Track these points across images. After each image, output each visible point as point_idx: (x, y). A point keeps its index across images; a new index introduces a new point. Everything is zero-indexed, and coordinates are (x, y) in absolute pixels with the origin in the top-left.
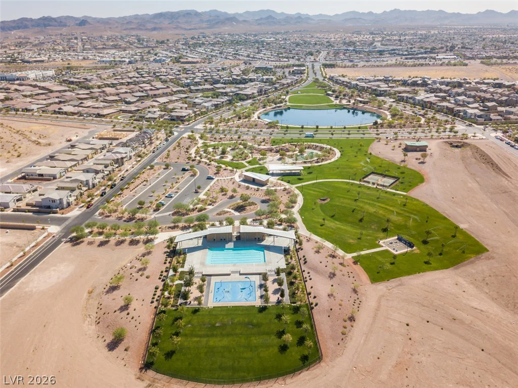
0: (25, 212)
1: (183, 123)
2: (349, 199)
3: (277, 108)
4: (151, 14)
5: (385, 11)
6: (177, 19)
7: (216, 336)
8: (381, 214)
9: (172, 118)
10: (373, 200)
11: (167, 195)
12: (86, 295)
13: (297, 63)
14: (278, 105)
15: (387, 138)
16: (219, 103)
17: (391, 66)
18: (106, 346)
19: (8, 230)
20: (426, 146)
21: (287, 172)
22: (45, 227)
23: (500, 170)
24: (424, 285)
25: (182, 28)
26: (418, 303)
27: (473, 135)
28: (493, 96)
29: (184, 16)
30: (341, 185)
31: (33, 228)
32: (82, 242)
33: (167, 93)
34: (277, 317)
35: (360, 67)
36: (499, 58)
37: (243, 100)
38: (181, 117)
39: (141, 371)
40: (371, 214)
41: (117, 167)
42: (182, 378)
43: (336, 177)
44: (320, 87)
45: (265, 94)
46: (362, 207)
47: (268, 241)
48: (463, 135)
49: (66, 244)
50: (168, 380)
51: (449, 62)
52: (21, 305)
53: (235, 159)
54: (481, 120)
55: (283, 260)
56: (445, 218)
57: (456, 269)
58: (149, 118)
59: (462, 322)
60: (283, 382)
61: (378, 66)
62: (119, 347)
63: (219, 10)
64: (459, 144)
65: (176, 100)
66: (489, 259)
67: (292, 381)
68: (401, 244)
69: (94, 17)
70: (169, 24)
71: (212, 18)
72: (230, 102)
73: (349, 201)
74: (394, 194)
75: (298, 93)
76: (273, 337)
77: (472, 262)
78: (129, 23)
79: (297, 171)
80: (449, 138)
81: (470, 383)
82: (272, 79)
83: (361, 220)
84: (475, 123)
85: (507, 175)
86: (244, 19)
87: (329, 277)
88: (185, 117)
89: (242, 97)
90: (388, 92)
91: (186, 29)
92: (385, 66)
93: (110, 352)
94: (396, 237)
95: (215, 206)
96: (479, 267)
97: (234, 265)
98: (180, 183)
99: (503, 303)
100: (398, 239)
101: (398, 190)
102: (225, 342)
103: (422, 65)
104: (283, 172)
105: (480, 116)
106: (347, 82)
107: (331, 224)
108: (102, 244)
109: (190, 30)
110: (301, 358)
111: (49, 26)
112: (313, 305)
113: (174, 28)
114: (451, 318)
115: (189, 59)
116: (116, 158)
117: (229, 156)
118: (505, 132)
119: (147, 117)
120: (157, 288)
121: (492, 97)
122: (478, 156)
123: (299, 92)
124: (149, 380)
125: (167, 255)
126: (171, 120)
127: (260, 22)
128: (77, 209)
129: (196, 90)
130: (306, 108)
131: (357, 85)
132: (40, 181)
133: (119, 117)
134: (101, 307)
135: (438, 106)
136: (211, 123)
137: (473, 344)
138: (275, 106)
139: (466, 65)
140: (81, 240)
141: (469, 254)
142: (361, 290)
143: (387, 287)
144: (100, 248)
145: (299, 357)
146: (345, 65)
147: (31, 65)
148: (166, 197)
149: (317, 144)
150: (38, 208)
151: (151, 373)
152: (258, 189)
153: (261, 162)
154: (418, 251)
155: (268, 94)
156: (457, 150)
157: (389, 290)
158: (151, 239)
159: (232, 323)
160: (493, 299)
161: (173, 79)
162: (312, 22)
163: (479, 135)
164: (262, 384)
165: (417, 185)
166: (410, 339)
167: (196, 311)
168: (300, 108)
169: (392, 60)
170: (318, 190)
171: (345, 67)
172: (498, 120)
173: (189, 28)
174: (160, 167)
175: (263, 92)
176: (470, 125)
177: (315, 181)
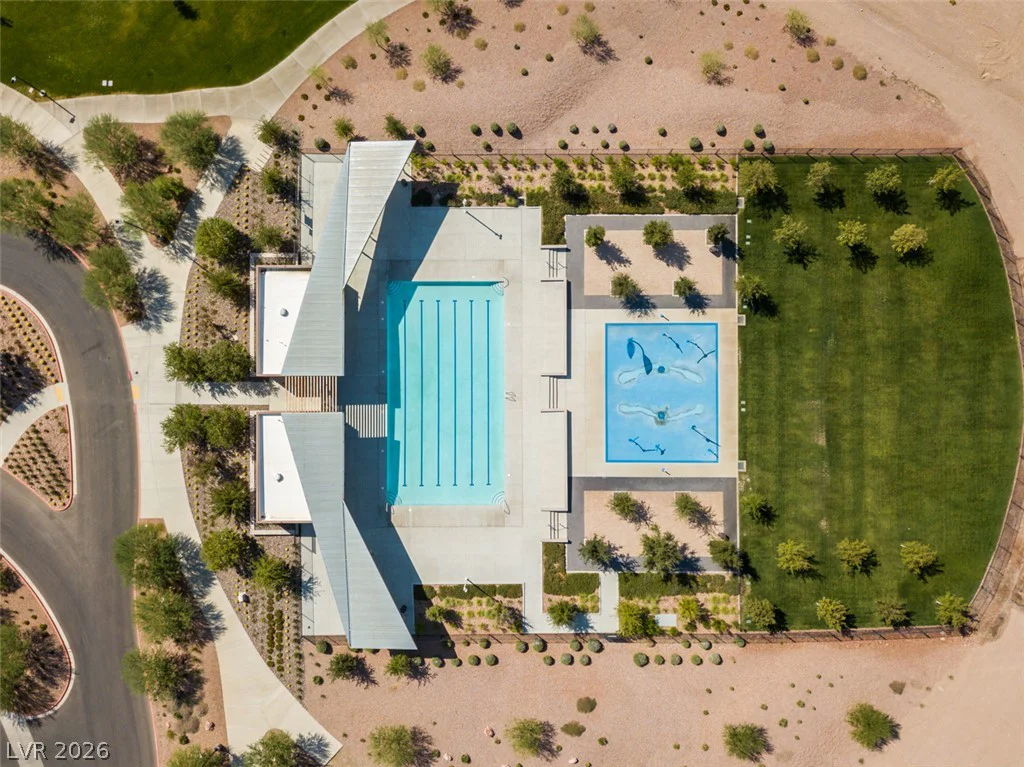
34: (800, 261)
102: (880, 417)
110: (948, 208)
112: (759, 143)
145: (946, 213)
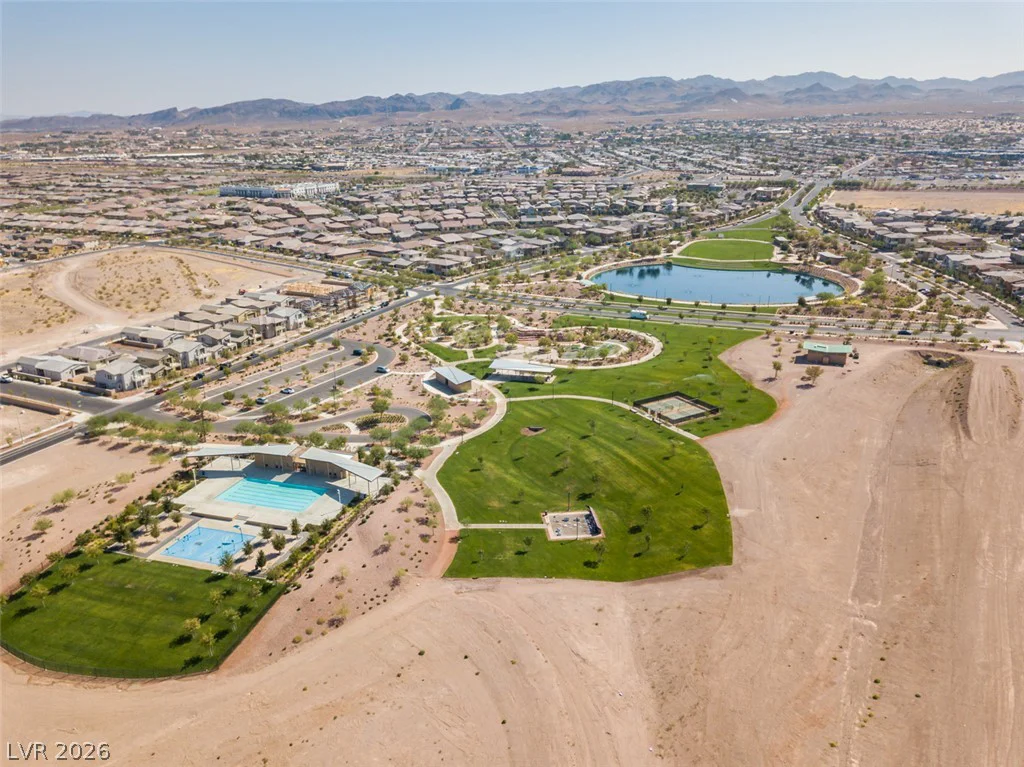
0: (72, 388)
3: (647, 263)
4: (582, 86)
6: (626, 94)
7: (112, 602)
9: (430, 268)
11: (282, 389)
15: (792, 332)
16: (534, 247)
17: (997, 189)
19: (24, 411)
20: (843, 355)
21: (526, 375)
22: (73, 413)
23: (963, 419)
25: (625, 111)
27: (998, 343)
29: (640, 88)
31: (55, 412)
32: (96, 440)
33: (473, 226)
35: (919, 190)
37: (594, 244)
38: (444, 267)
40: (585, 465)
41: (259, 339)
43: (598, 394)
45: (647, 235)
46: (580, 451)
49: (75, 440)
53: (461, 344)
55: (335, 513)
57: (637, 584)
60: (125, 686)
61: (962, 189)
64: (946, 360)
65: (475, 239)
67: (140, 688)
68: (581, 525)
69: (483, 93)
70: (608, 103)
71: (695, 91)
74: (673, 437)
75: (717, 237)
78: (537, 102)
79: (543, 376)
82: (688, 207)
83: (556, 473)
85: (965, 432)
86: (759, 92)
87: (375, 551)
89: (593, 239)
90: (907, 242)
91: (634, 113)
94: (588, 512)
95: (337, 415)
98: (327, 373)
100: (587, 515)
101: (689, 431)
102: (114, 613)
108: (116, 447)
109: (641, 114)
110: (189, 660)
111: (402, 109)
112: (293, 588)
113: (613, 111)
115: (584, 167)
116: (261, 324)
117: (454, 339)
119: (392, 263)
120: (108, 519)
122: (951, 388)
125: (174, 476)
126: (428, 271)
128: (143, 393)
129: (530, 223)
132: (136, 348)
133: (355, 263)
136: (490, 281)
138: (641, 258)
140: (98, 437)
141: (689, 562)
142: (409, 583)
144: (109, 453)
145: (187, 659)
146: (887, 185)
147: (322, 173)
148: (282, 392)
149: (637, 333)
150: (93, 386)
155: (652, 236)
156: (933, 371)
158: (186, 450)
159: (149, 589)
166: (398, 676)
167: (122, 561)
171: (884, 189)
173: (642, 110)
174: (326, 345)
175: (644, 232)
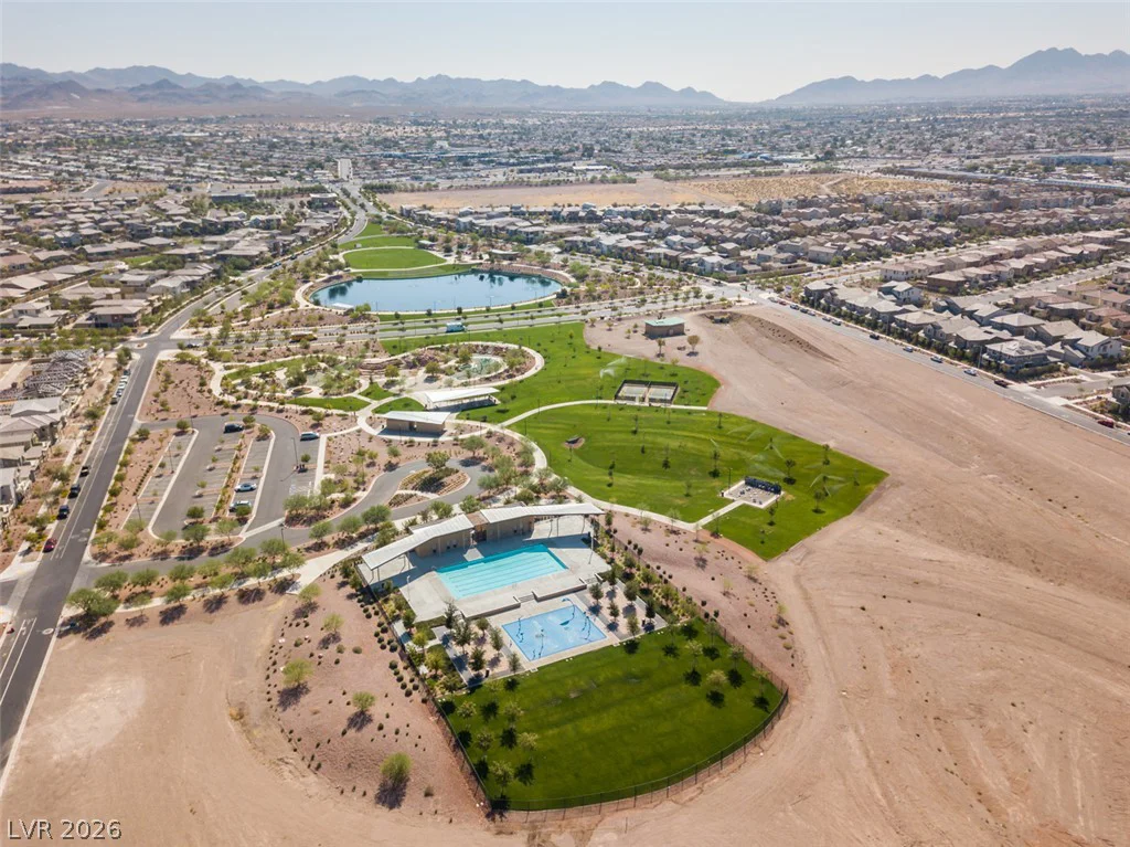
1: (135, 331)
2: (620, 432)
3: (336, 282)
5: (419, 79)
7: (584, 715)
8: (692, 448)
9: (99, 321)
10: (663, 428)
11: (238, 487)
12: (233, 727)
13: (298, 184)
14: (335, 273)
15: (602, 318)
16: (195, 278)
17: (502, 186)
18: (377, 803)
20: (682, 325)
23: (816, 350)
24: (841, 544)
26: (853, 573)
27: (736, 299)
28: (722, 232)
30: (587, 411)
32: (111, 624)
33: (21, 266)
34: (668, 653)
35: (443, 190)
36: (677, 168)
37: (244, 269)
38: (125, 316)
39: (493, 820)
40: (675, 451)
42: (583, 802)
44: (394, 231)
45: (285, 253)
46: (653, 443)
47: (541, 531)
48: (723, 300)
49: (65, 639)
50: (561, 816)
51: (604, 176)
52: (73, 794)
53: (334, 390)
54: (732, 273)
55: (596, 557)
56: (795, 438)
57: (862, 510)
58: (30, 327)
59: (929, 584)
60: (757, 749)
61: (478, 187)
62: (408, 796)
63: (19, 65)
64: (725, 317)
65: (66, 280)
66: (897, 486)
67: (770, 742)
68: (758, 493)
71: (7, 82)
72: (218, 276)
73: (623, 436)
74: (690, 412)
75: (354, 247)
76: (684, 686)
77: (878, 497)
79: (482, 398)
80: (703, 308)
81: (998, 662)
82: (277, 220)
83: (666, 465)
84: (724, 280)
85: (830, 357)
86: (97, 87)
87: (698, 565)
88: (134, 315)
89: (239, 262)
90: (541, 234)
92: (491, 186)
93: (396, 810)
94: (743, 482)
95: (369, 489)
96: (892, 500)
97: (514, 586)
98: (246, 458)
99: (955, 544)
100: (747, 484)
101: (689, 405)
102: (607, 721)
103: (558, 183)
104: (456, 403)
105: (728, 267)
106: (447, 220)
107: (621, 480)
108: (169, 616)
110: (755, 703)
112: (712, 617)
114: (911, 582)
115: (11, 182)
116: (39, 426)
117: (313, 388)
118: (779, 291)
119: (21, 324)
120: (393, 666)
121: (719, 234)
122: (770, 333)
123: (359, 245)
124: (523, 828)
125: (359, 601)
126: (97, 326)
127: (142, 94)
128: (18, 559)
129: (103, 253)
130: (397, 275)
131: (472, 224)
134: (295, 736)
135: (647, 254)
136: (209, 323)
137: (962, 610)
138: (327, 276)
139: (634, 181)
140: (103, 620)
141: (866, 484)
142: (760, 575)
143: (792, 561)
145: (752, 704)
146: (413, 186)
148: (239, 490)
149: (485, 344)
151: (514, 817)
152: (435, 442)
153: (394, 389)
154: (790, 497)
155: (291, 253)
156: (726, 327)
157: (799, 564)
158: (285, 579)
159: (598, 686)
160: (941, 542)
161: (10, 231)
162: (269, 96)
163: (746, 300)
164: (728, 764)
165: (713, 392)
166: (882, 628)
167: (511, 685)
168: (383, 277)
169: (499, 175)
170: (553, 426)
171: (413, 191)
172: (755, 271)
174: (167, 431)
175: (282, 250)
176: (718, 284)
177: (536, 411)
